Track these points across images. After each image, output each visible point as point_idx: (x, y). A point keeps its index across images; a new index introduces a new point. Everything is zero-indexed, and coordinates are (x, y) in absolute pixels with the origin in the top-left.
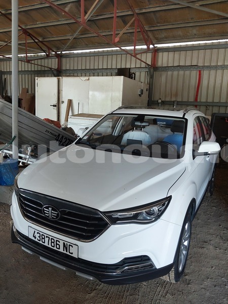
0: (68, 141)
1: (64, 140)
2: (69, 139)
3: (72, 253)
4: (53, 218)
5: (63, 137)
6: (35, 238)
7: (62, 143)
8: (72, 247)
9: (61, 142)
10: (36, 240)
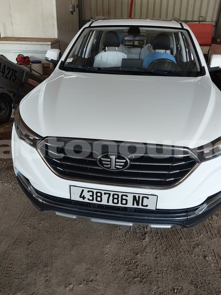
0: (11, 72)
1: (7, 71)
2: (12, 69)
3: (147, 206)
4: (117, 168)
5: (5, 66)
6: (84, 198)
7: (5, 75)
8: (148, 198)
9: (4, 73)
10: (86, 200)
